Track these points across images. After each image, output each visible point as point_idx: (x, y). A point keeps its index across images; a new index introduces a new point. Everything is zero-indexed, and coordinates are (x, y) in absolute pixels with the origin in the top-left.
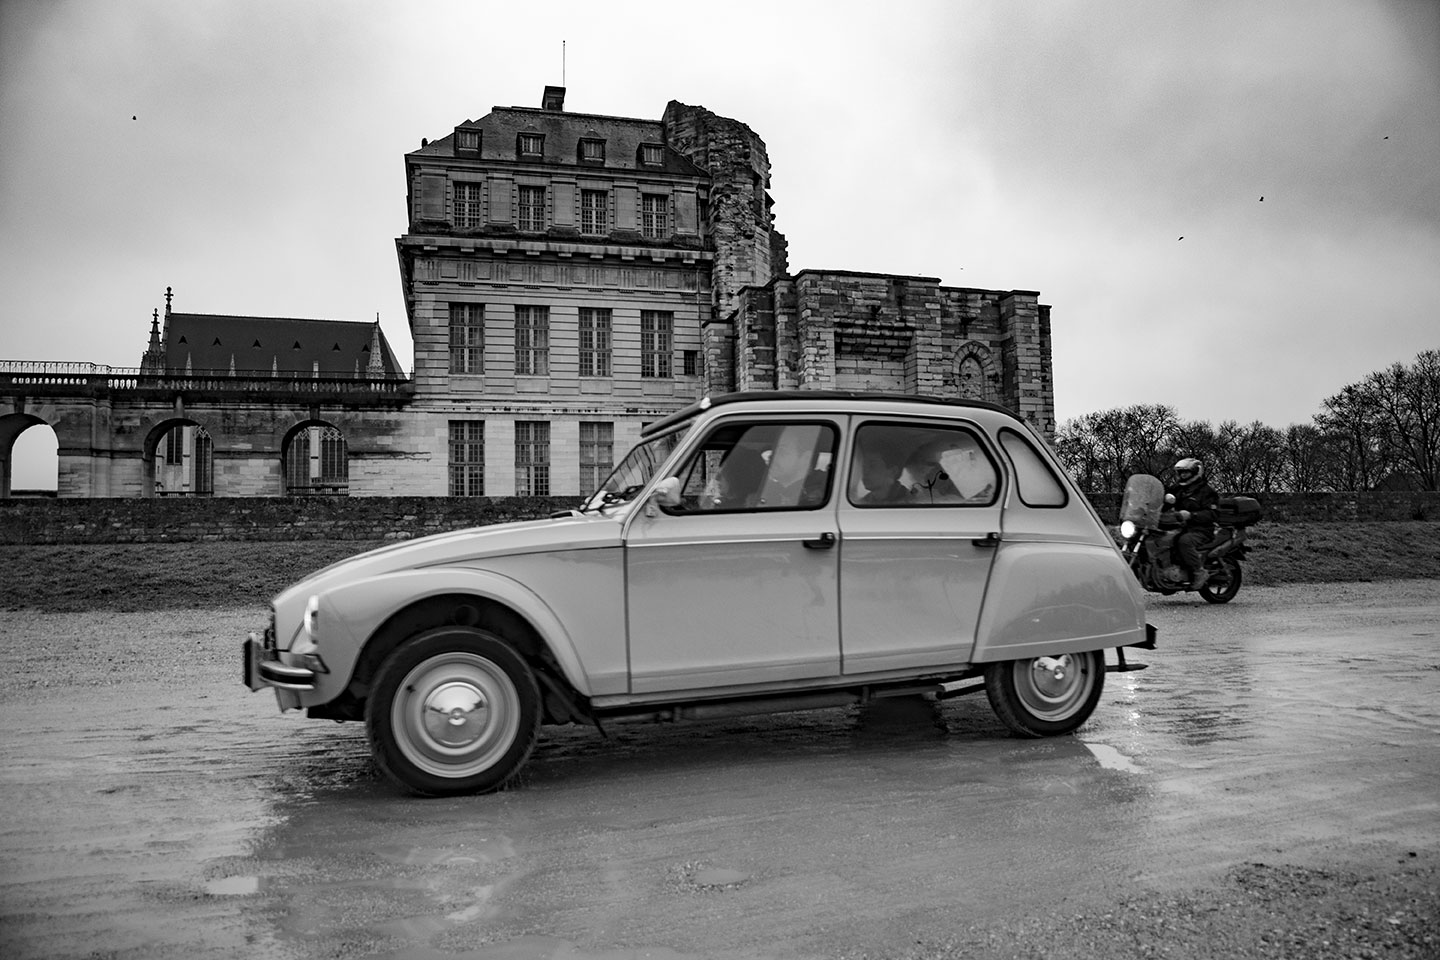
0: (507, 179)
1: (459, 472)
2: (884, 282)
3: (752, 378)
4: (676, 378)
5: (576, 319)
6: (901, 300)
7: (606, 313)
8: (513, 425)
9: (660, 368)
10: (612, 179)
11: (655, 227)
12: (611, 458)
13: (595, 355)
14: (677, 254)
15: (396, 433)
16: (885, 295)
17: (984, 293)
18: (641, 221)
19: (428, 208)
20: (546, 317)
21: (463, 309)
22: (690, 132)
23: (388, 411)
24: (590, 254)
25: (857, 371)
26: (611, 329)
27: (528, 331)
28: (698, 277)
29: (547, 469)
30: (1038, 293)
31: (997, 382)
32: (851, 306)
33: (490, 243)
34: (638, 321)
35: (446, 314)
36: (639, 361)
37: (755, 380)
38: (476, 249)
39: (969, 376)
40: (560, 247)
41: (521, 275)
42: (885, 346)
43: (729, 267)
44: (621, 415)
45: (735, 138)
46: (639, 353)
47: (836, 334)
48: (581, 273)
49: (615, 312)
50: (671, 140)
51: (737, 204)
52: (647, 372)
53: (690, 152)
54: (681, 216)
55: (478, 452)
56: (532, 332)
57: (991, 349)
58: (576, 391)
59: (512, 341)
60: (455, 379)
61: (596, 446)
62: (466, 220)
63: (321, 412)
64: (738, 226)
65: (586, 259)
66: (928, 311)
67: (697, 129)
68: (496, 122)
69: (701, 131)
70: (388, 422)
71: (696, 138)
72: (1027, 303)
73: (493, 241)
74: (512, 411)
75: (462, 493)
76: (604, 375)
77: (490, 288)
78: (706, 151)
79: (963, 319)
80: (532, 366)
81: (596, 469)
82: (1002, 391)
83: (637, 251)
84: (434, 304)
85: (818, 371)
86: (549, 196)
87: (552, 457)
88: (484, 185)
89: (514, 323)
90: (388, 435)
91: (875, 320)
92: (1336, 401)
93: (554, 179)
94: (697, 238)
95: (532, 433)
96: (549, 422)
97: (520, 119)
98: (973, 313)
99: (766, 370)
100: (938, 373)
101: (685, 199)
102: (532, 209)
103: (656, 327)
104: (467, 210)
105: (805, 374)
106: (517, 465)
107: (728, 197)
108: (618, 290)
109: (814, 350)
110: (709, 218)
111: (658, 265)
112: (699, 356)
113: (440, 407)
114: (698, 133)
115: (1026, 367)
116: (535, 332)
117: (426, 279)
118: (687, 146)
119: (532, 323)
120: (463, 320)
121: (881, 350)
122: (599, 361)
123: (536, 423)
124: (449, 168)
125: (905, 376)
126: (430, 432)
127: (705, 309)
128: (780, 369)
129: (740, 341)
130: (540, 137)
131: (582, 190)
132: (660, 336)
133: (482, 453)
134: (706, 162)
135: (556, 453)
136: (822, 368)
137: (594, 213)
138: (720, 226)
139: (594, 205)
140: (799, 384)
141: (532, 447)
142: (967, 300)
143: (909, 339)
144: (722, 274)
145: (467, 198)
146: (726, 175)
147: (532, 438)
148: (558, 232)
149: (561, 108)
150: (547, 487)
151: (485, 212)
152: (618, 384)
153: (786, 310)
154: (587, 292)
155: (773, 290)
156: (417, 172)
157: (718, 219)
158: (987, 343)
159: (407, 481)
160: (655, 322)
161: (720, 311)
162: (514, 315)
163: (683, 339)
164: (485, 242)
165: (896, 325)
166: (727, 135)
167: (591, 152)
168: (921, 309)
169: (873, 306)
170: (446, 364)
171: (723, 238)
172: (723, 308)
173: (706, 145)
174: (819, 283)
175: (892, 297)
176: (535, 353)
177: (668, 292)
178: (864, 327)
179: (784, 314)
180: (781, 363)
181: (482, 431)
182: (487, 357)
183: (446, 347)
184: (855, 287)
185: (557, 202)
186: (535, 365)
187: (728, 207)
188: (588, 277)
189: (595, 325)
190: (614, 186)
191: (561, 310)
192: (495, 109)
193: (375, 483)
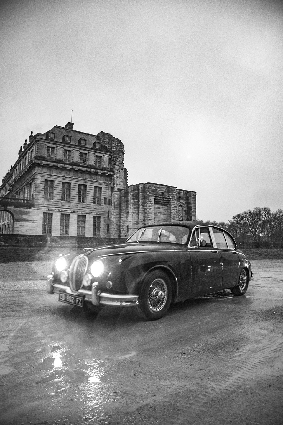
0: (62, 147)
1: (45, 227)
2: (165, 187)
3: (133, 208)
4: (102, 205)
5: (78, 187)
6: (168, 192)
7: (85, 186)
8: (60, 214)
9: (98, 202)
10: (88, 151)
11: (98, 164)
12: (85, 225)
13: (82, 197)
14: (104, 172)
15: (29, 215)
16: (165, 190)
17: (184, 191)
18: (95, 163)
19: (40, 153)
20: (70, 186)
21: (48, 182)
22: (107, 140)
23: (27, 209)
24: (83, 170)
25: (157, 208)
26: (86, 191)
27: (65, 189)
28: (108, 179)
29: (68, 227)
30: (196, 192)
31: (186, 212)
32: (158, 192)
33: (57, 165)
34: (93, 189)
35: (44, 183)
36: (93, 200)
37: (134, 208)
38: (53, 166)
39: (180, 210)
40: (75, 167)
41: (64, 174)
42: (164, 202)
43: (117, 177)
44: (88, 214)
45: (119, 143)
46: (93, 197)
47: (155, 199)
48: (80, 175)
49: (88, 186)
50: (101, 141)
51: (120, 161)
52: (95, 203)
53: (107, 145)
54: (104, 162)
55: (50, 221)
56: (66, 189)
57: (185, 204)
58: (77, 206)
59: (61, 192)
60: (45, 201)
61: (81, 222)
62: (50, 157)
63: (8, 208)
64: (120, 167)
65: (81, 171)
66: (174, 194)
67: (109, 139)
68: (56, 130)
69: (110, 140)
70: (26, 212)
71: (109, 142)
72: (194, 194)
73: (58, 164)
74: (60, 211)
75: (46, 233)
76: (84, 202)
77: (56, 176)
78: (111, 146)
79: (179, 197)
80: (65, 199)
81: (81, 227)
82: (187, 214)
83: (94, 170)
84: (41, 179)
85: (151, 208)
86: (72, 153)
87: (70, 224)
88: (56, 148)
89: (61, 187)
90: (27, 215)
91: (162, 196)
92: (234, 218)
93: (74, 149)
94: (109, 168)
95: (65, 217)
96: (70, 214)
97: (62, 130)
98: (182, 195)
99: (136, 206)
100: (175, 210)
101: (106, 158)
102: (67, 156)
103: (97, 191)
104: (50, 155)
105: (147, 208)
106: (61, 226)
107: (118, 159)
108: (89, 180)
109: (150, 202)
110: (111, 163)
111: (99, 175)
112: (108, 199)
113: (41, 208)
114: (109, 141)
115: (193, 209)
116: (67, 189)
117: (39, 172)
118: (106, 143)
119: (66, 187)
120: (48, 185)
121: (163, 203)
122: (83, 199)
123: (66, 214)
124: (47, 143)
125: (167, 210)
126: (38, 215)
127: (109, 187)
128: (140, 206)
129: (129, 198)
130: (70, 137)
131: (81, 153)
132: (98, 193)
133: (51, 222)
134: (111, 149)
135: (71, 223)
136: (151, 207)
137: (83, 159)
138: (115, 166)
139: (83, 157)
140: (145, 210)
141: (65, 220)
142: (180, 192)
143: (169, 201)
144: (115, 179)
145: (50, 151)
146: (117, 153)
147: (65, 218)
148: (75, 163)
149: (72, 129)
150: (68, 232)
151: (55, 156)
152: (88, 205)
153: (142, 192)
154: (80, 180)
155: (138, 186)
156: (37, 143)
157: (115, 164)
158: (184, 203)
159: (31, 229)
160: (97, 189)
161: (114, 188)
162: (62, 184)
163: (104, 194)
164: (56, 164)
165: (167, 197)
166: (117, 142)
167: (83, 143)
168: (172, 194)
169: (163, 193)
170: (43, 196)
171: (116, 169)
172: (115, 187)
173: (112, 144)
174: (151, 186)
175: (167, 191)
176: (66, 195)
177: (102, 182)
178: (160, 197)
179: (142, 193)
180: (140, 205)
181: (51, 216)
182: (55, 195)
183: (43, 192)
184: (159, 188)
185: (74, 155)
186: (66, 198)
187: (118, 161)
188: (81, 176)
189: (82, 189)
190: (89, 153)
191: (74, 184)
192: (55, 127)
193: (22, 229)
